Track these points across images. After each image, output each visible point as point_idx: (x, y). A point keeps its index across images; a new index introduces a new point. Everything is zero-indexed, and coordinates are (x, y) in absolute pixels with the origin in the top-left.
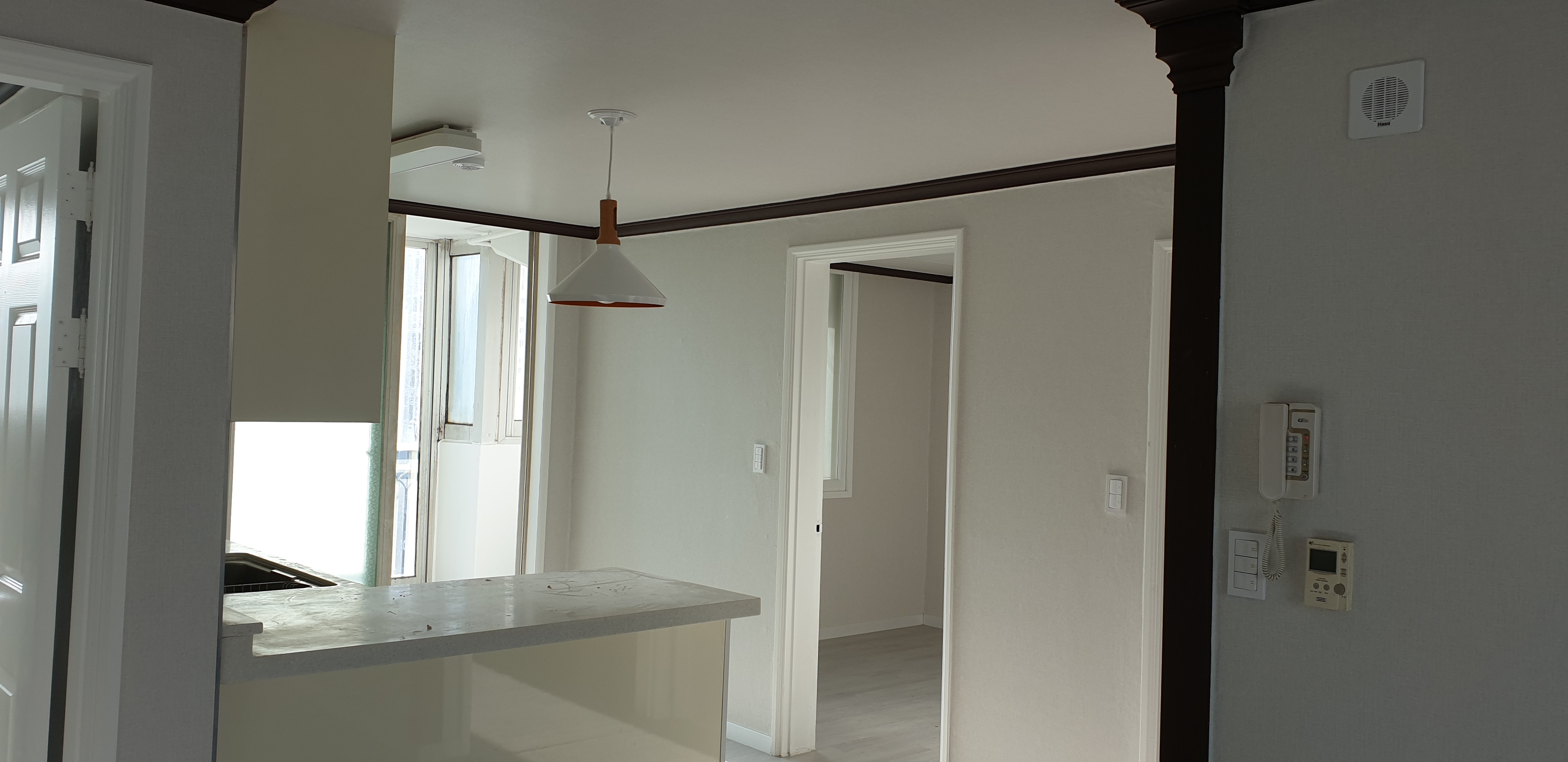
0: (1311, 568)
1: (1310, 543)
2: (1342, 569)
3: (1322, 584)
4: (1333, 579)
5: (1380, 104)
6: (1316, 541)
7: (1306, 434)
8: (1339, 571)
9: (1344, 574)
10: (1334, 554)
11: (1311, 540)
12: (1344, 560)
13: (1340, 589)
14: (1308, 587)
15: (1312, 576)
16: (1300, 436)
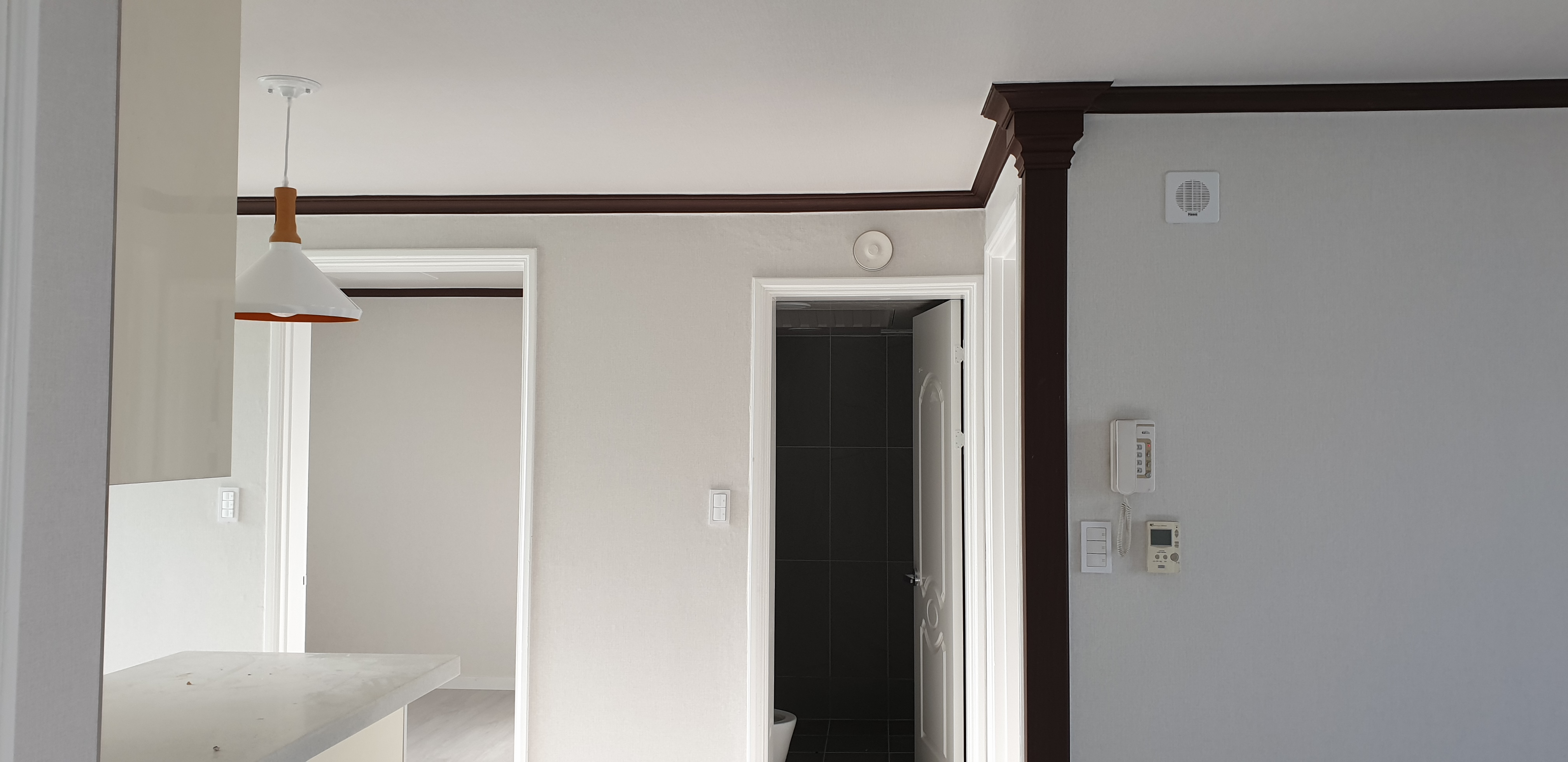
0: (1152, 544)
1: (1151, 525)
2: (1176, 542)
3: (1161, 555)
4: (1170, 550)
5: (1189, 199)
6: (1155, 523)
7: (1148, 443)
8: (1173, 544)
9: (1177, 546)
10: (1170, 531)
11: (1152, 523)
12: (1177, 536)
13: (1174, 557)
14: (1151, 557)
15: (1154, 550)
16: (1143, 445)
